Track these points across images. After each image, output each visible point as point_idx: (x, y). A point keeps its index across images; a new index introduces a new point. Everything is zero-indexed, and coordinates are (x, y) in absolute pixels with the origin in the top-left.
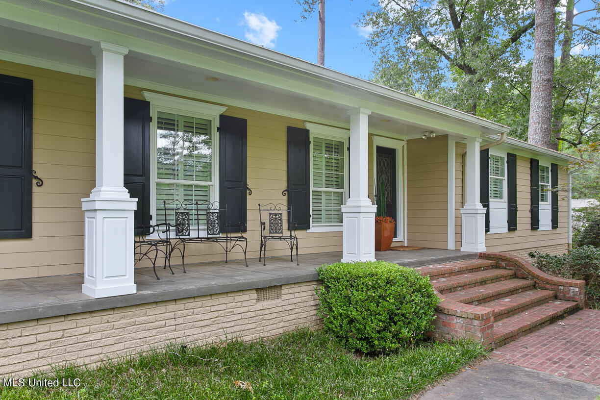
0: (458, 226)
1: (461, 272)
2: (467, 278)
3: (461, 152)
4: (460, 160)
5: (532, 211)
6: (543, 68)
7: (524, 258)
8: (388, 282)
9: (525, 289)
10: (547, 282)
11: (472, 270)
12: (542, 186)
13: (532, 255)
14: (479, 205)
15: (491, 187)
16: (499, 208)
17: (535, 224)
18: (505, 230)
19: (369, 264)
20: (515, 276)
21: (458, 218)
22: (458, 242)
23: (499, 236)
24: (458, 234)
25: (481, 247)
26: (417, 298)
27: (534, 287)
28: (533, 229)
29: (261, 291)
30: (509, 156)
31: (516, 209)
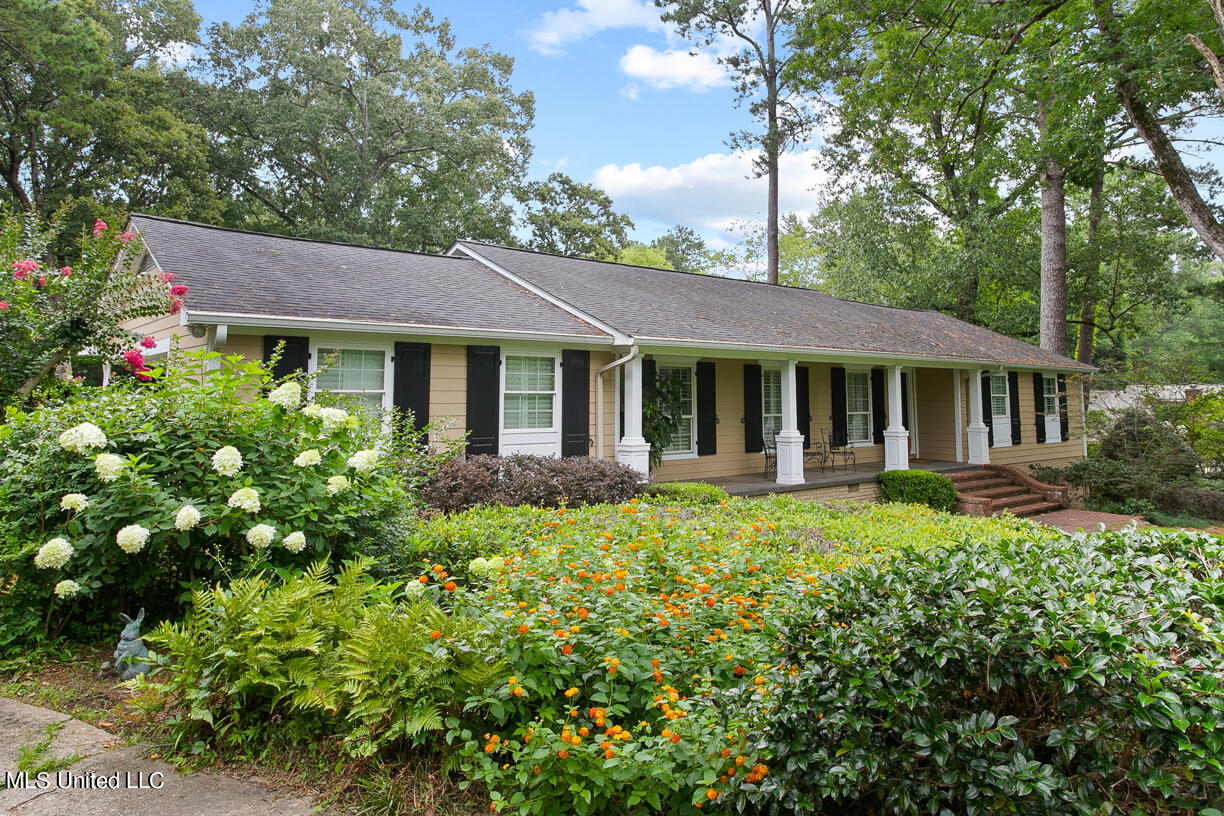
0: (965, 442)
1: (970, 479)
2: (974, 483)
3: (964, 377)
4: (964, 389)
5: (1037, 424)
6: (1052, 255)
7: (1025, 471)
8: (927, 480)
9: (1020, 493)
10: (1038, 488)
11: (978, 478)
12: (1048, 399)
13: (1031, 467)
14: (982, 425)
15: (994, 404)
16: (1002, 424)
17: (1041, 436)
18: (1010, 444)
19: (905, 471)
20: (1013, 484)
21: (965, 435)
22: (966, 456)
23: (1003, 450)
24: (966, 448)
25: (985, 460)
26: (945, 490)
27: (1028, 492)
28: (1039, 442)
29: (850, 486)
30: (1010, 373)
31: (1019, 425)
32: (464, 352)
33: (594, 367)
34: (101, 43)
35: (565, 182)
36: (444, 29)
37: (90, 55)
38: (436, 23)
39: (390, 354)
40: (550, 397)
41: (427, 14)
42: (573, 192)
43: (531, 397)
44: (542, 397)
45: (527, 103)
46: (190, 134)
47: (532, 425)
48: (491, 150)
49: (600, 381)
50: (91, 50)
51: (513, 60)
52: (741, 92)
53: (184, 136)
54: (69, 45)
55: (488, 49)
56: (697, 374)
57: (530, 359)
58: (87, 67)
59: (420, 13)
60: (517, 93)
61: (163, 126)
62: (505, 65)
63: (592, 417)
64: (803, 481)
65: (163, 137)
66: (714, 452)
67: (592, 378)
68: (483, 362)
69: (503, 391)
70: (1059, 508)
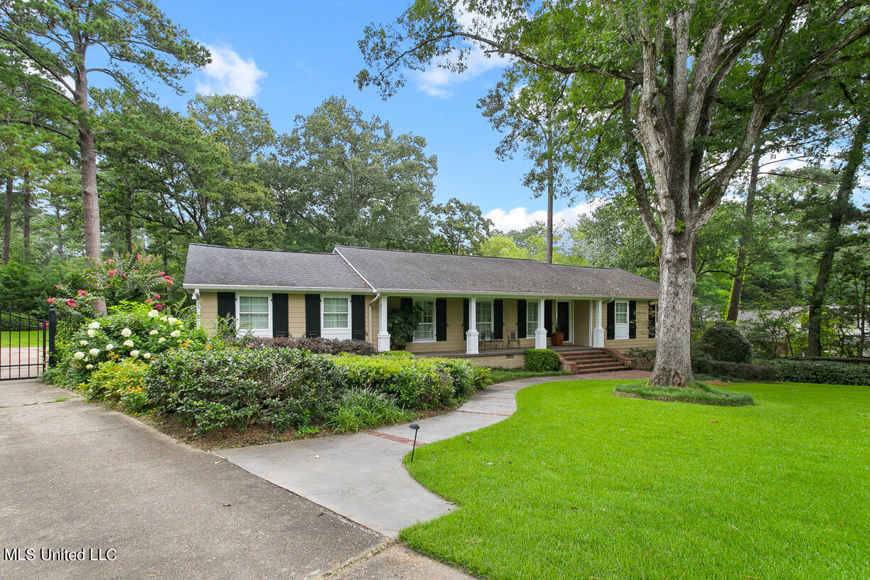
5: (649, 328)
10: (621, 359)
14: (601, 328)
15: (616, 317)
16: (622, 328)
17: (652, 335)
18: (627, 338)
19: (543, 350)
21: (593, 333)
23: (622, 341)
25: (601, 346)
27: (616, 361)
28: (650, 337)
29: (507, 355)
30: (630, 302)
31: (635, 328)
32: (304, 297)
33: (367, 303)
34: (222, 153)
35: (457, 202)
36: (386, 127)
37: (217, 160)
38: (383, 124)
39: (270, 298)
40: (347, 315)
41: (378, 119)
42: (462, 208)
43: (338, 315)
44: (342, 315)
45: (433, 161)
46: (266, 193)
47: (338, 327)
48: (413, 191)
49: (370, 308)
50: (218, 158)
51: (425, 139)
52: (527, 151)
53: (263, 195)
54: (207, 157)
55: (411, 135)
56: (436, 304)
57: (337, 299)
58: (216, 167)
59: (374, 119)
60: (428, 156)
61: (254, 191)
62: (421, 142)
63: (366, 323)
64: (478, 353)
65: (252, 196)
66: (446, 340)
67: (366, 306)
68: (312, 301)
69: (322, 312)
70: (629, 369)
